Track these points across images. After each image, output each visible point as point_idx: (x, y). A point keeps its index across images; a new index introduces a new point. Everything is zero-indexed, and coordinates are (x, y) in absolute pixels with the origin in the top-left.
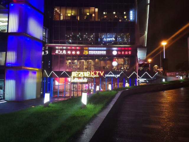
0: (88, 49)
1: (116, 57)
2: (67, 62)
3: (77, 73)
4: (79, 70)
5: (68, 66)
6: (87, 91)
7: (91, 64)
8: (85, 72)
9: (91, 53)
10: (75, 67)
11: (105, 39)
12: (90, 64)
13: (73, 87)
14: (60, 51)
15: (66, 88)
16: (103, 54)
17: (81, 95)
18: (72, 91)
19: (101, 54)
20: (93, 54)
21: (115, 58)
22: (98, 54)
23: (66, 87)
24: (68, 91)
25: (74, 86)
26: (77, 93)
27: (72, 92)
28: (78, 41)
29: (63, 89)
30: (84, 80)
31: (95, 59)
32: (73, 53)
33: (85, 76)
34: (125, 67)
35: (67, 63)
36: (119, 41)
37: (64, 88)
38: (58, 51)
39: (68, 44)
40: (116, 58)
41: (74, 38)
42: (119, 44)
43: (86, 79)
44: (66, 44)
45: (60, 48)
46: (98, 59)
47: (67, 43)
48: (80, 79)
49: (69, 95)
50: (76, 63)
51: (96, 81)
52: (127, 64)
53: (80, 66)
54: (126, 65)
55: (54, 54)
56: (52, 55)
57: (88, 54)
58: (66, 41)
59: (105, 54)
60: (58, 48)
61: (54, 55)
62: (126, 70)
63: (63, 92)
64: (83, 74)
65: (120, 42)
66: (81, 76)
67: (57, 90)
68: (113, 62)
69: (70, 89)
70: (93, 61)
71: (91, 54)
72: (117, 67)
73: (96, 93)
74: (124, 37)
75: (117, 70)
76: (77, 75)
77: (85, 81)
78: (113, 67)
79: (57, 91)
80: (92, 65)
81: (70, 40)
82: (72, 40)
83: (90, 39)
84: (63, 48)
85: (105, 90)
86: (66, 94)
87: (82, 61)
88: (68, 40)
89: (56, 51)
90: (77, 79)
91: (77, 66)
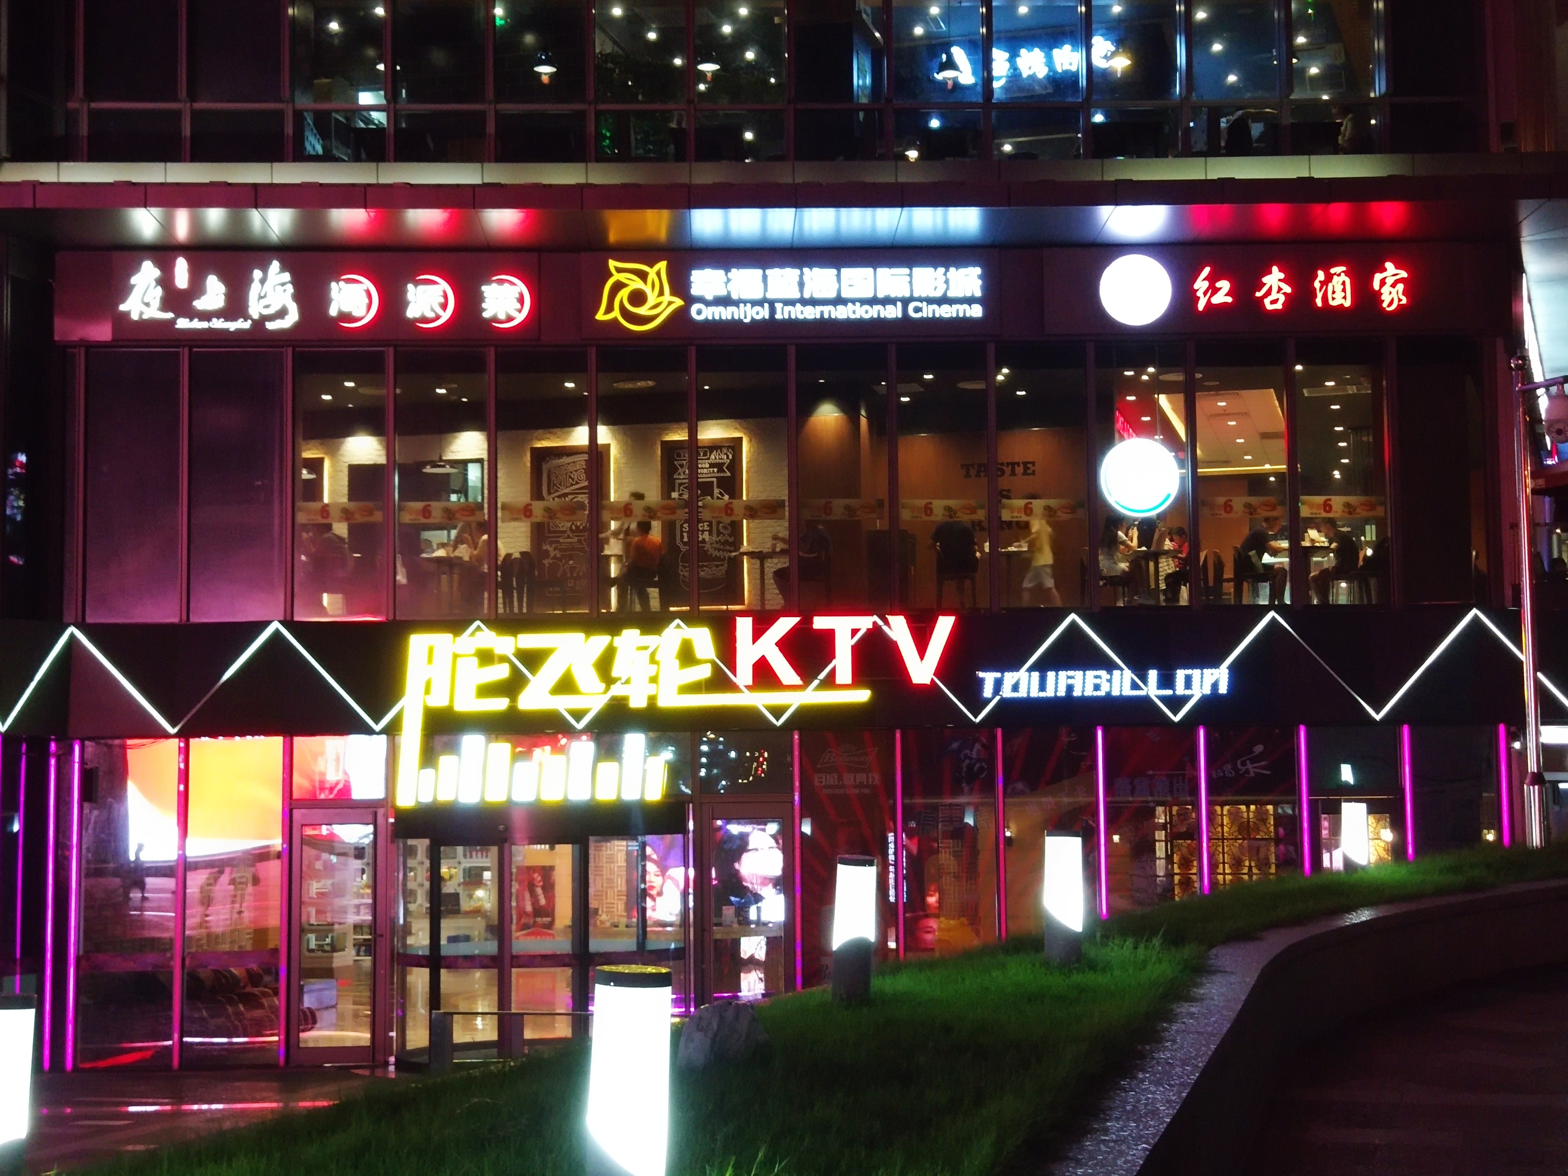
0: (680, 227)
1: (1164, 365)
2: (316, 466)
3: (486, 657)
4: (520, 606)
5: (341, 529)
6: (679, 954)
7: (731, 485)
8: (630, 637)
9: (725, 301)
10: (464, 552)
11: (958, 54)
12: (719, 499)
13: (421, 902)
14: (197, 288)
15: (311, 916)
16: (928, 311)
17: (562, 1029)
18: (418, 961)
19: (892, 312)
20: (771, 326)
21: (1133, 385)
22: (841, 313)
23: (314, 887)
24: (346, 958)
25: (436, 878)
26: (504, 999)
27: (419, 978)
28: (500, 97)
29: (260, 934)
30: (607, 767)
31: (807, 408)
32: (412, 312)
33: (638, 702)
34: (1314, 536)
35: (313, 489)
36: (1206, 93)
37: (274, 920)
38: (166, 281)
39: (327, 157)
40: (1168, 389)
41: (438, 57)
42: (1200, 141)
43: (654, 748)
44: (300, 156)
45: (196, 224)
46: (850, 411)
47: (314, 144)
48: (543, 753)
49: (362, 1036)
50: (474, 474)
51: (823, 781)
52: (1342, 489)
53: (539, 533)
54: (1338, 502)
55: (102, 332)
56: (65, 350)
57: (681, 315)
58: (304, 101)
59: (976, 311)
60: (167, 225)
61: (91, 347)
62: (1327, 578)
63: (254, 978)
64: (604, 665)
65: (1215, 113)
66: (563, 704)
67: (154, 943)
68: (1107, 440)
69: (373, 927)
70: (760, 436)
71: (725, 313)
72: (1176, 533)
73: (823, 992)
74: (1290, 29)
75: (1174, 581)
76: (489, 690)
77: (631, 795)
78: (1113, 543)
79: (149, 960)
80: (752, 512)
81: (366, 98)
82: (392, 97)
83: (709, 68)
84: (238, 223)
85: (976, 942)
86: (310, 1019)
87: (579, 436)
88: (325, 95)
89: (123, 290)
90: (503, 749)
91: (490, 527)
